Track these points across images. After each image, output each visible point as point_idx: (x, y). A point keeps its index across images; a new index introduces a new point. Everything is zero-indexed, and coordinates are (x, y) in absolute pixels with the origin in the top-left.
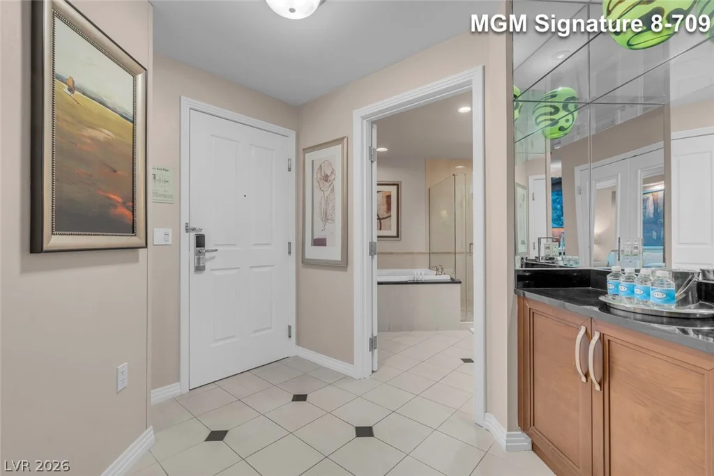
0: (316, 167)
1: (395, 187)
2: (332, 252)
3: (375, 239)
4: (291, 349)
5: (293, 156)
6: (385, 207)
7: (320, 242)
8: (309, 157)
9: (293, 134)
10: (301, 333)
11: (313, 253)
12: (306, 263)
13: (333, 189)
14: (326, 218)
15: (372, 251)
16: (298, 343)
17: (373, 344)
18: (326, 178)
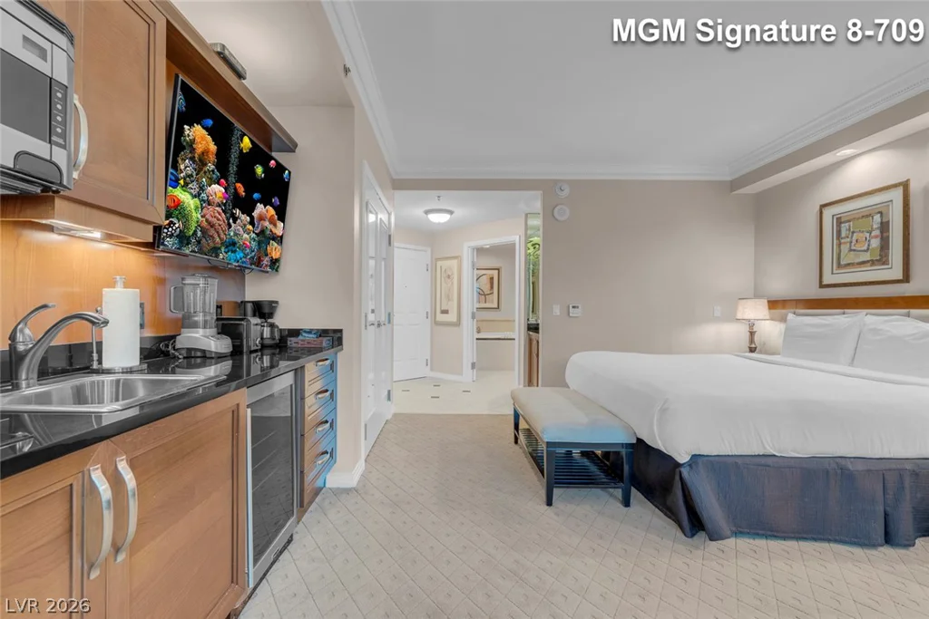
0: (443, 270)
1: (497, 271)
2: (452, 317)
3: (475, 310)
4: (427, 372)
5: (429, 263)
6: (489, 286)
7: (445, 312)
8: (439, 263)
9: (429, 250)
10: (432, 363)
11: (441, 317)
12: (437, 323)
13: (452, 283)
14: (449, 298)
15: (473, 317)
16: (432, 370)
17: (473, 366)
18: (449, 277)
